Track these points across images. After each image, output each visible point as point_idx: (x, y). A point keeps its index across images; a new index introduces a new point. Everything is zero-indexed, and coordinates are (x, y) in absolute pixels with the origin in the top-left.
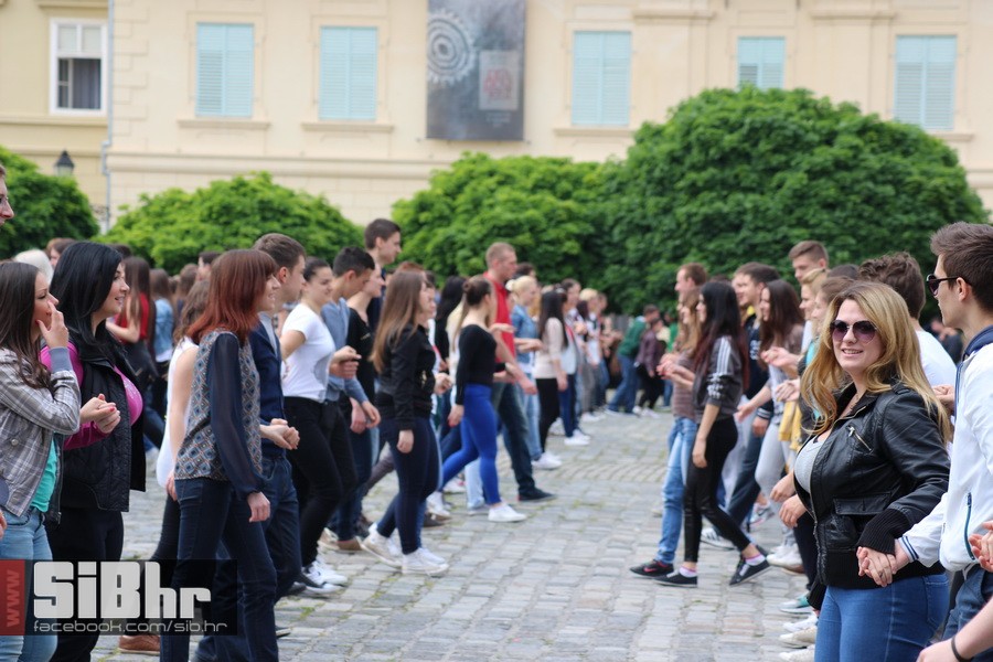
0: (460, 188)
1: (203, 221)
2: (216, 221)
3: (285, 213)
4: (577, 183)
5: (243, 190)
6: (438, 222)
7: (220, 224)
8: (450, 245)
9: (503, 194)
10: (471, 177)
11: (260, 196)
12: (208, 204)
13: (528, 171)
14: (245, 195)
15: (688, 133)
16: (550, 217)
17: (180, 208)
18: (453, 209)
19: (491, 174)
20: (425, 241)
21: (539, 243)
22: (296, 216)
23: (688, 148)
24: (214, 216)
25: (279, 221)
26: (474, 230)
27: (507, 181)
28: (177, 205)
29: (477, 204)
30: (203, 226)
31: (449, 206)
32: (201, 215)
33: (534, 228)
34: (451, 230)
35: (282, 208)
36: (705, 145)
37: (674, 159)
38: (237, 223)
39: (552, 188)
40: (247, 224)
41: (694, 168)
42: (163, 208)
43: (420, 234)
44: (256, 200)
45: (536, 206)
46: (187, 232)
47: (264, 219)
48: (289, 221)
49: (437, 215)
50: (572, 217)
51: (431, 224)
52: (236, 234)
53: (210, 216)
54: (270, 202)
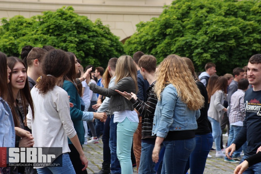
0: (185, 15)
1: (44, 34)
2: (52, 34)
3: (87, 29)
4: (247, 11)
5: (64, 16)
6: (176, 35)
7: (54, 35)
8: (189, 46)
9: (213, 17)
11: (75, 20)
12: (46, 24)
13: (220, 6)
14: (66, 19)
16: (244, 30)
17: (26, 27)
18: (184, 27)
19: (201, 7)
20: (170, 44)
21: (240, 45)
22: (93, 31)
24: (51, 31)
25: (85, 34)
26: (202, 38)
27: (211, 11)
28: (25, 24)
29: (198, 24)
30: (45, 37)
31: (181, 25)
32: (42, 30)
33: (236, 36)
35: (86, 27)
38: (64, 35)
40: (70, 35)
42: (17, 26)
43: (166, 41)
44: (73, 22)
46: (36, 40)
47: (79, 33)
48: (91, 34)
49: (176, 30)
50: (255, 30)
51: (173, 36)
52: (65, 41)
53: (48, 31)
54: (80, 23)
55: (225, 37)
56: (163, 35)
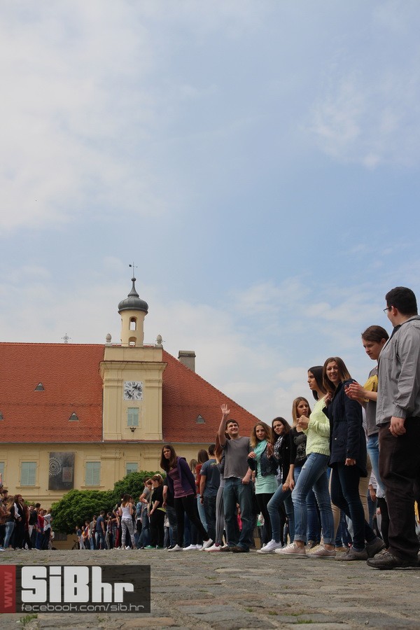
0: (72, 498)
4: (102, 496)
8: (71, 513)
9: (84, 499)
10: (75, 495)
13: (89, 494)
15: (132, 482)
16: (97, 504)
19: (80, 494)
20: (63, 512)
21: (94, 512)
23: (132, 486)
26: (78, 509)
27: (84, 496)
29: (77, 502)
31: (70, 503)
33: (93, 507)
34: (71, 509)
36: (136, 485)
37: (128, 489)
39: (96, 498)
41: (134, 491)
45: (93, 502)
49: (66, 505)
50: (102, 505)
51: (65, 508)
55: (88, 508)
56: (61, 508)
